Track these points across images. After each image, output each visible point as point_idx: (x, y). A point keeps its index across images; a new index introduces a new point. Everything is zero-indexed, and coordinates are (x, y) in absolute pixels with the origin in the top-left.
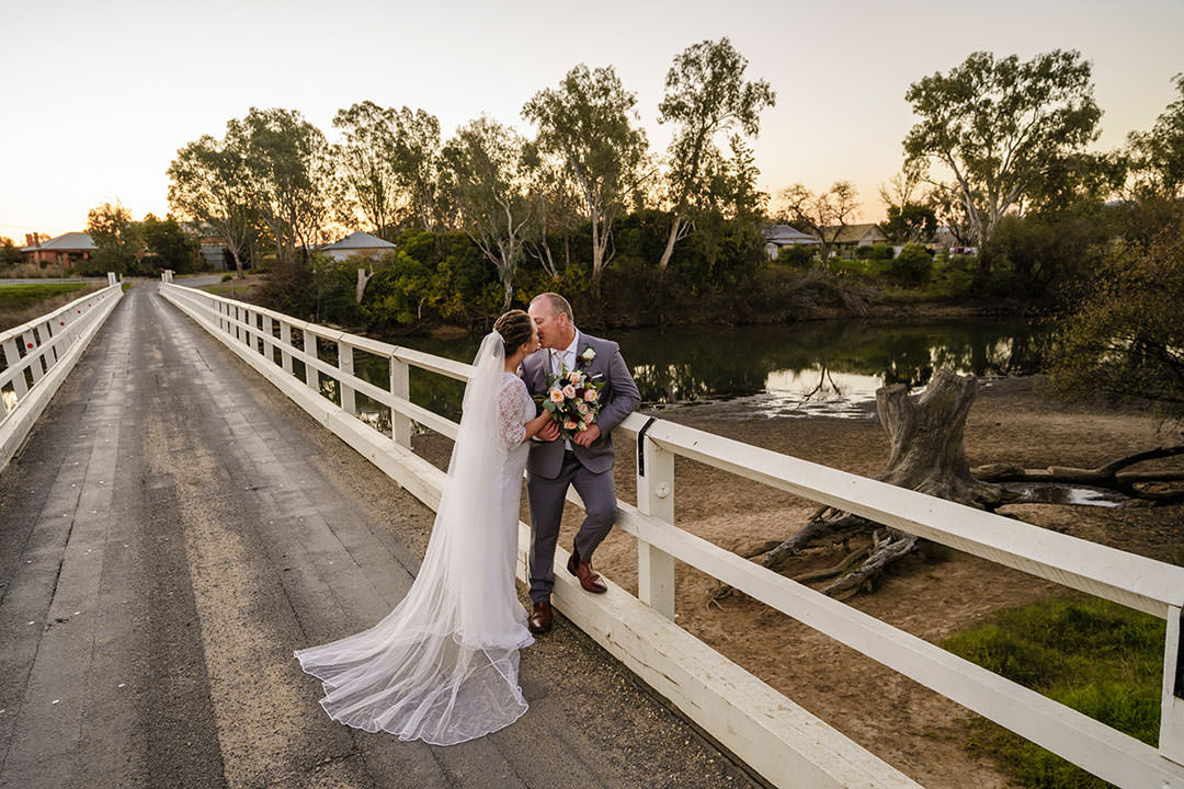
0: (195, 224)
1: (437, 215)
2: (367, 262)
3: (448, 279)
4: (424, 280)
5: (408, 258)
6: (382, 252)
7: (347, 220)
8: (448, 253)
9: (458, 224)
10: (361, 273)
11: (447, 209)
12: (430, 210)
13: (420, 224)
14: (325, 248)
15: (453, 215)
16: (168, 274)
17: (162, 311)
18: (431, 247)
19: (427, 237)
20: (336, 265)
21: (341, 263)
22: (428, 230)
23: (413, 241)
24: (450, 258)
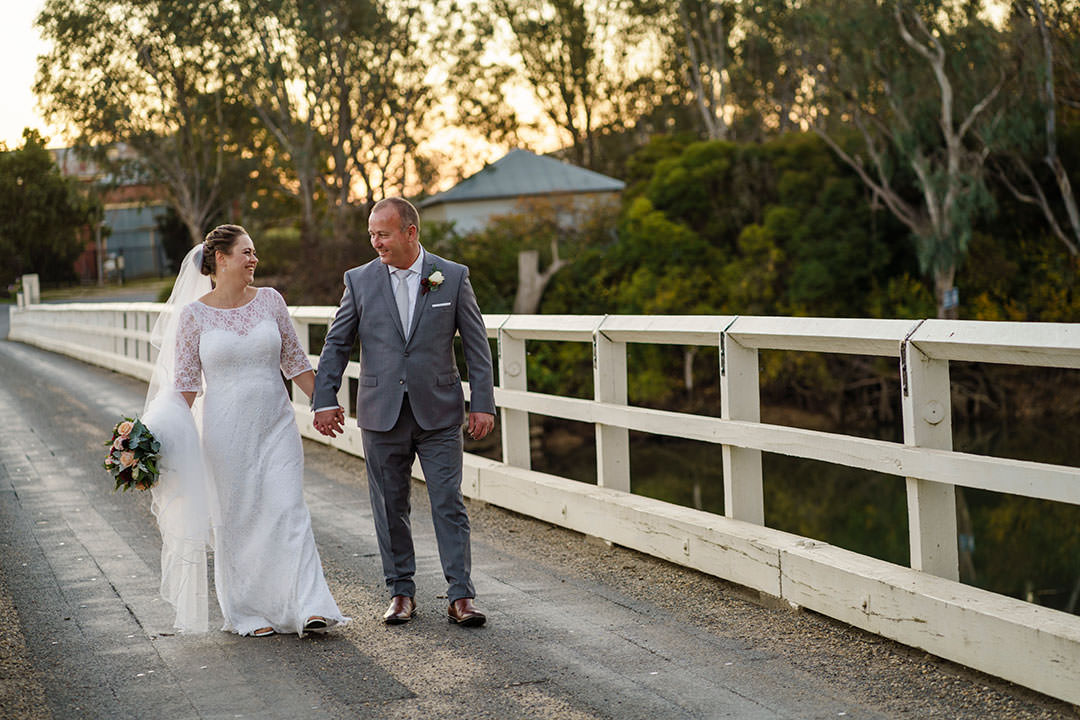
1: (740, 90)
2: (543, 234)
3: (770, 272)
4: (700, 276)
5: (657, 219)
6: (584, 204)
7: (489, 120)
8: (768, 197)
9: (802, 116)
10: (527, 263)
12: (718, 79)
15: (787, 91)
16: (31, 283)
18: (722, 185)
19: (710, 155)
22: (715, 137)
23: (671, 170)
24: (775, 212)
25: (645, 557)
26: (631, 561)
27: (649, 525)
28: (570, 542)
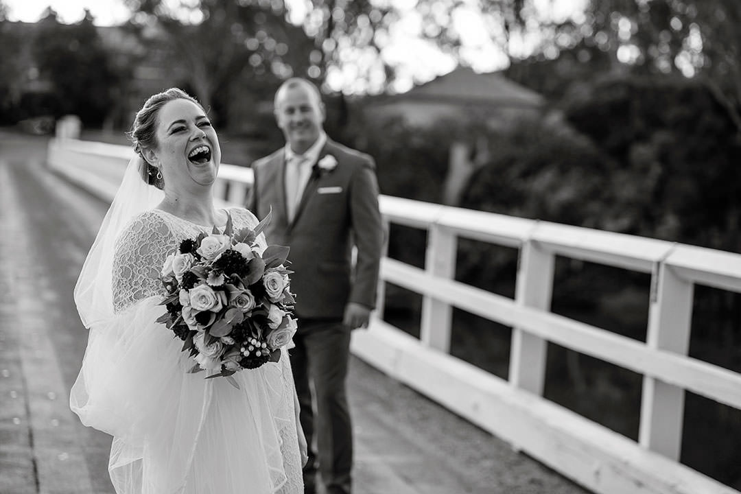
0: (130, 29)
1: (642, 39)
2: (474, 133)
5: (566, 132)
6: (511, 113)
7: (446, 40)
8: (656, 123)
9: (687, 65)
10: (459, 155)
11: (665, 25)
12: (625, 26)
13: (602, 58)
14: (385, 98)
15: (677, 44)
16: (70, 126)
17: (64, 194)
18: (620, 110)
19: (614, 85)
20: (407, 134)
21: (418, 131)
22: (617, 74)
23: (582, 93)
24: (662, 137)
25: (551, 471)
26: (538, 474)
27: (560, 439)
28: (478, 439)
